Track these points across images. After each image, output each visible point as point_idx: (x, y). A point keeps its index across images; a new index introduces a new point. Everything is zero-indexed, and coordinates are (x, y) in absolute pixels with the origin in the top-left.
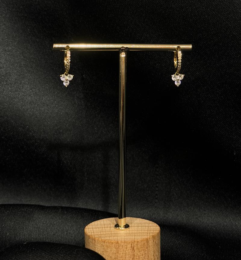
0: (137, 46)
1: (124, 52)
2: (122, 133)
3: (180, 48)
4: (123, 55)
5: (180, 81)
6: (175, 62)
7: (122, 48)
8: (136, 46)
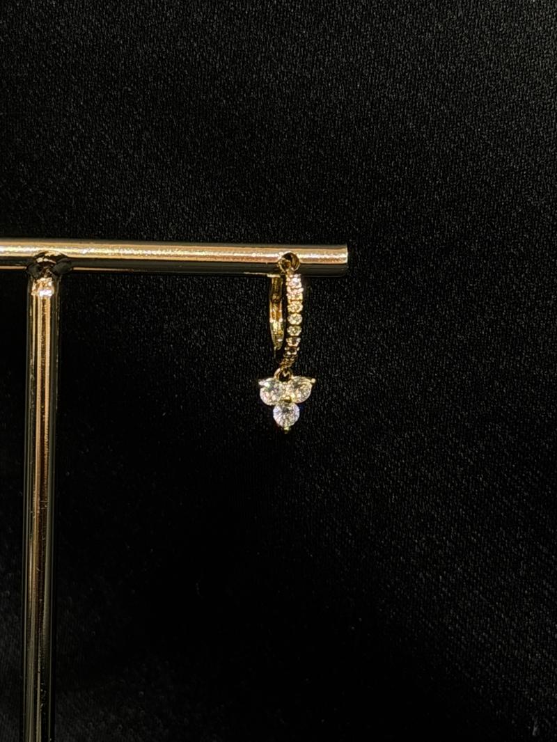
0: (107, 251)
1: (49, 276)
2: (36, 639)
3: (297, 260)
4: (43, 290)
5: (298, 405)
6: (276, 325)
7: (40, 260)
8: (100, 251)
